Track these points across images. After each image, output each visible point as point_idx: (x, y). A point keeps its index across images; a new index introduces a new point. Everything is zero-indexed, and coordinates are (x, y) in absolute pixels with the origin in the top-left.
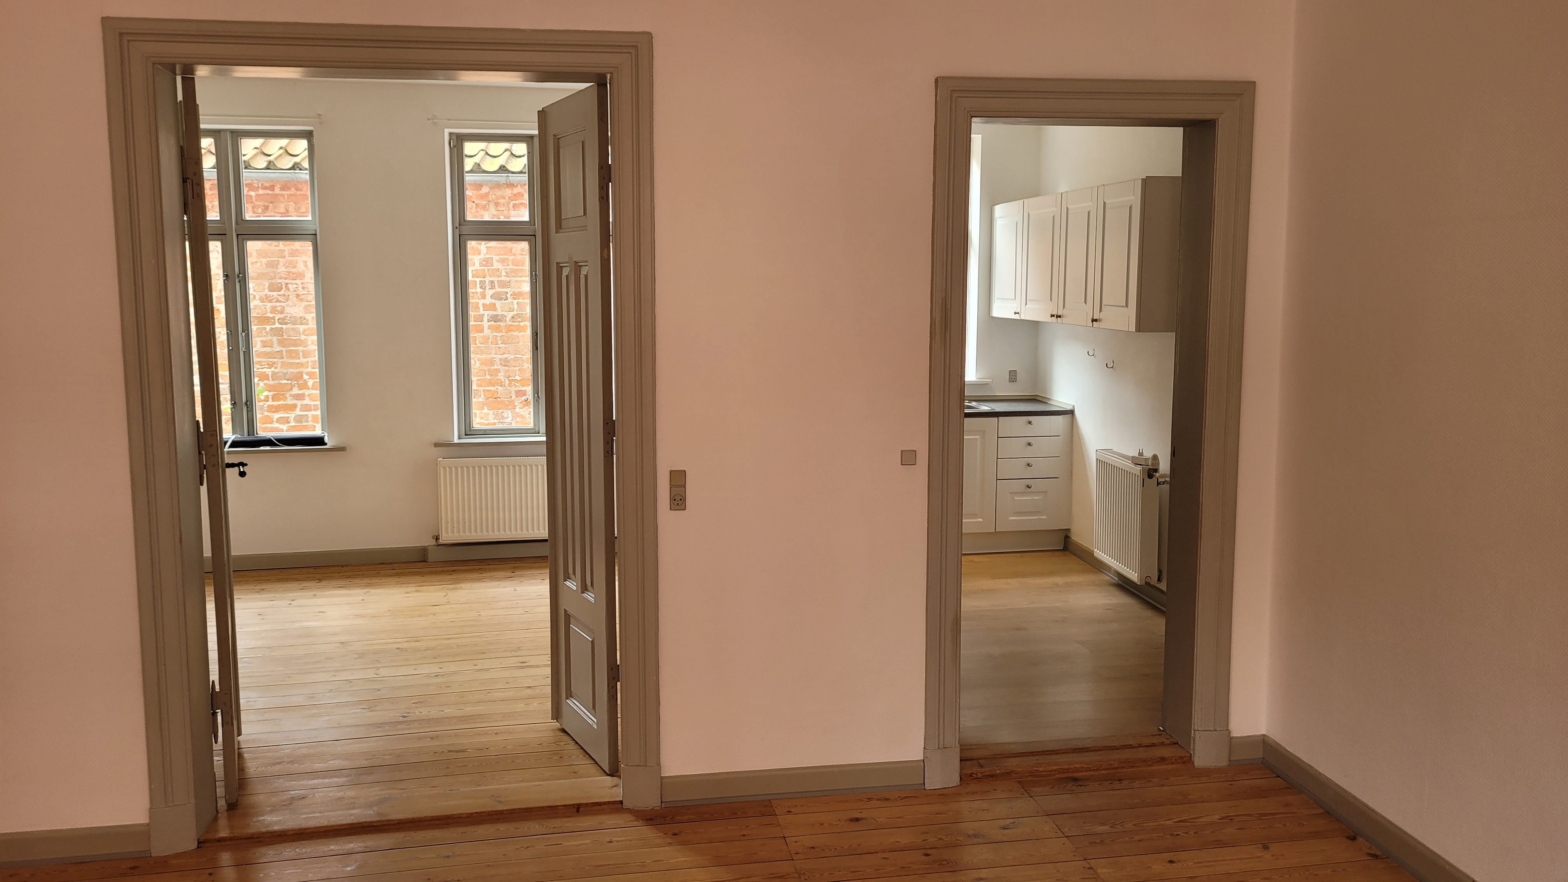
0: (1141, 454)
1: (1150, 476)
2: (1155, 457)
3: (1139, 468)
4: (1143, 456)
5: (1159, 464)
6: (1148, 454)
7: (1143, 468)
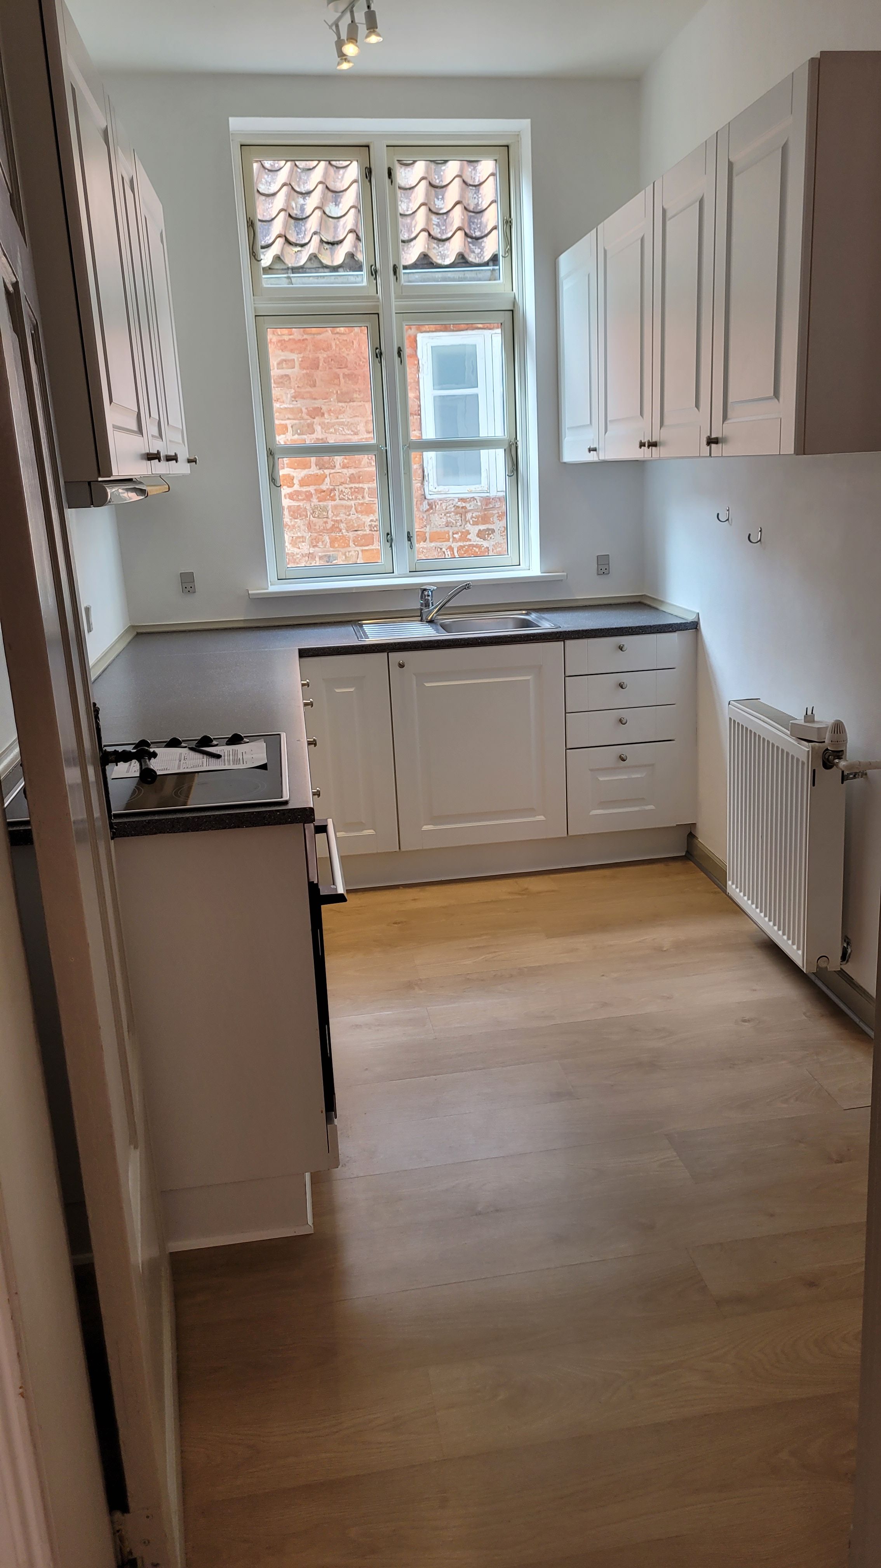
0: (809, 717)
1: (828, 764)
2: (838, 728)
3: (805, 747)
4: (813, 721)
5: (845, 741)
6: (825, 717)
7: (813, 748)
